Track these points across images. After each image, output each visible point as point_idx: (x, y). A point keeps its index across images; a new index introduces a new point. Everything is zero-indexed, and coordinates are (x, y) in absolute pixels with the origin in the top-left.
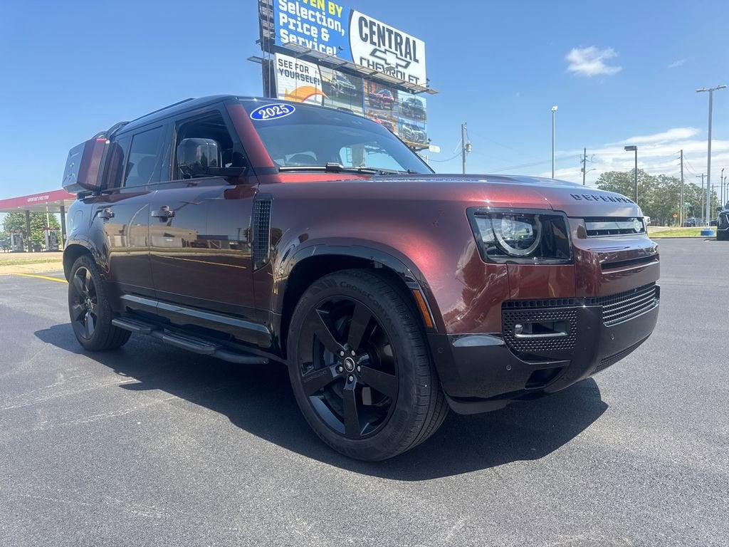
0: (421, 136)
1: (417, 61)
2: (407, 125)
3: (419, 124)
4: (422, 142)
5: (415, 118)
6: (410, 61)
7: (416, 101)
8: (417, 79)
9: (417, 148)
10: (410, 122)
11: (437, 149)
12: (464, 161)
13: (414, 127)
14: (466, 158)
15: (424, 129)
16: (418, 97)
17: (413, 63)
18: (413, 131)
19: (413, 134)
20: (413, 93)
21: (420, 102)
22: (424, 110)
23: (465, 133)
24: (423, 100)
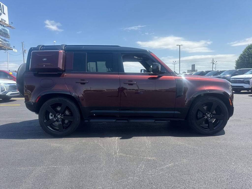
0: (8, 45)
1: (5, 14)
2: (2, 39)
3: (6, 39)
4: (9, 47)
5: (5, 37)
6: (1, 13)
7: (5, 30)
8: (5, 21)
9: (6, 49)
10: (3, 38)
11: (16, 51)
12: (24, 56)
13: (5, 40)
14: (24, 55)
15: (9, 42)
16: (5, 28)
17: (3, 14)
18: (4, 42)
19: (4, 43)
20: (4, 26)
21: (7, 31)
22: (9, 34)
23: (23, 45)
24: (8, 30)
